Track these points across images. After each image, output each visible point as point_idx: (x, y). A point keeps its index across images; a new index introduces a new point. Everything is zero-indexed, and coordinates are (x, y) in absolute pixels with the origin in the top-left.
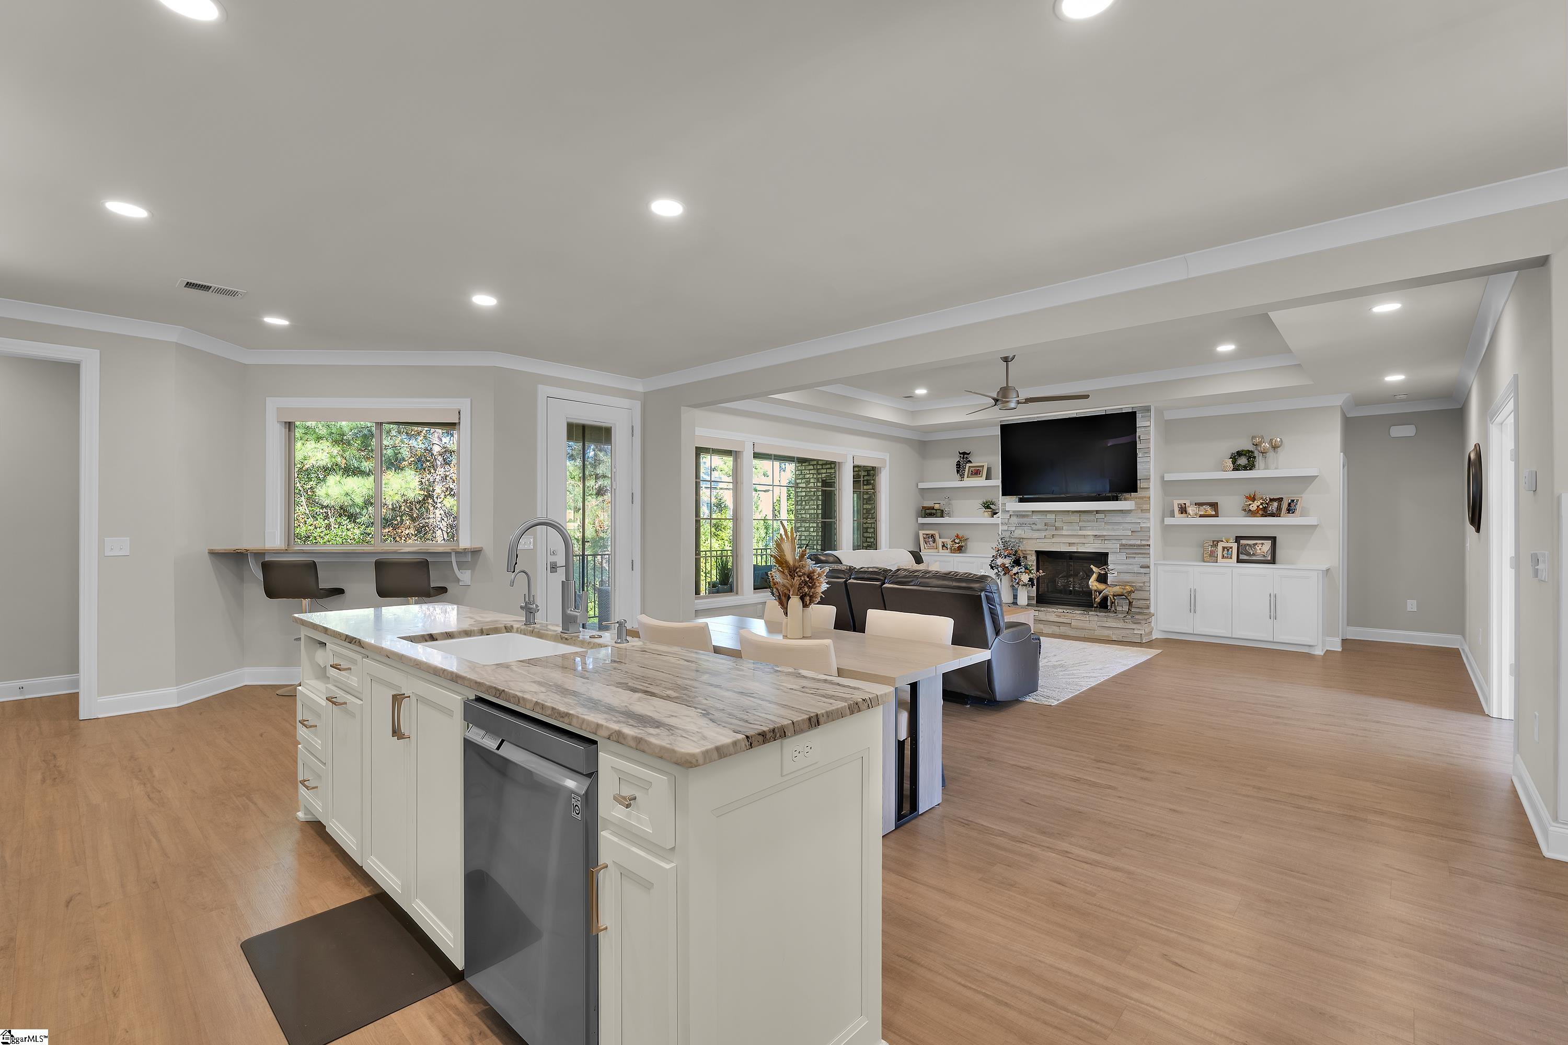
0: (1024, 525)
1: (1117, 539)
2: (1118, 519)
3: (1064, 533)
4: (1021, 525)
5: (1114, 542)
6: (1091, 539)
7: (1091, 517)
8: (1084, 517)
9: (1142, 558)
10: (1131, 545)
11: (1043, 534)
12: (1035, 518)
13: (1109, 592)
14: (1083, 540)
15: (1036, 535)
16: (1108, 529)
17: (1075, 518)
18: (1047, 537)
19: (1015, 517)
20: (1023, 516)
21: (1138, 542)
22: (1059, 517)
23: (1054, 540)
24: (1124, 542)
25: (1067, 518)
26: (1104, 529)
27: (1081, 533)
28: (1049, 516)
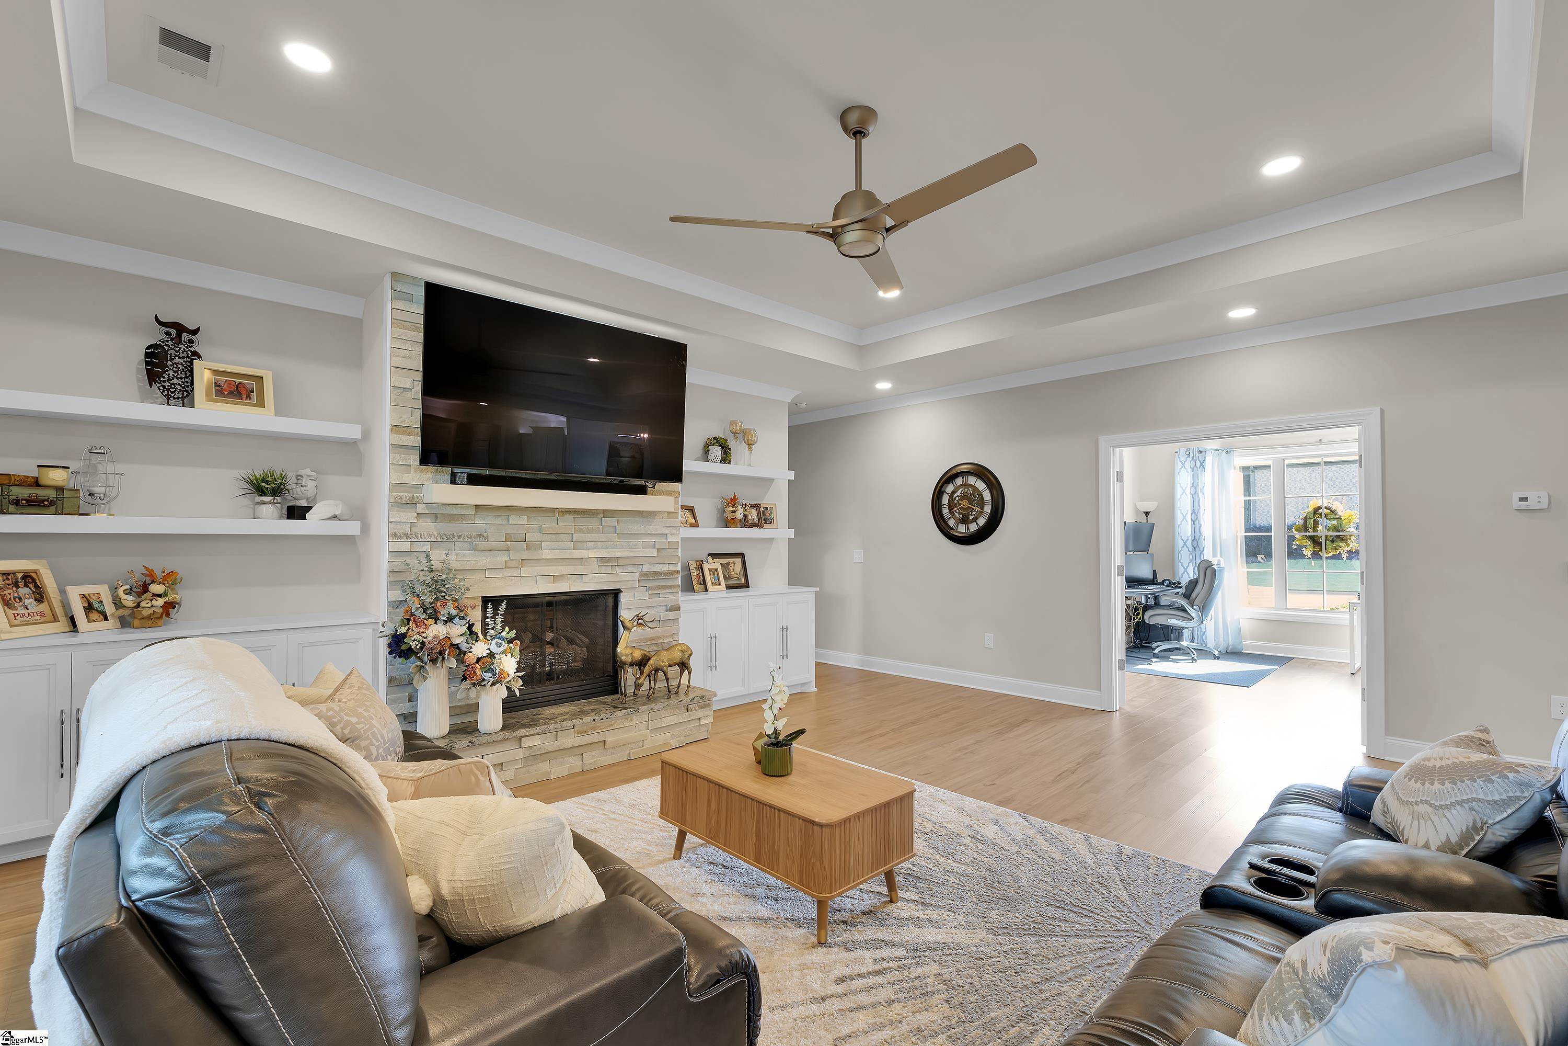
0: (456, 539)
1: (635, 562)
2: (636, 527)
3: (546, 554)
4: (447, 539)
5: (630, 569)
6: (595, 567)
7: (593, 523)
8: (584, 523)
9: (669, 595)
10: (656, 573)
11: (502, 558)
12: (480, 522)
13: (663, 662)
14: (580, 569)
15: (485, 561)
16: (622, 547)
17: (567, 523)
18: (509, 565)
19: (429, 520)
20: (452, 518)
21: (665, 568)
22: (537, 521)
23: (526, 571)
24: (646, 568)
25: (549, 524)
26: (615, 547)
27: (577, 554)
28: (514, 519)
